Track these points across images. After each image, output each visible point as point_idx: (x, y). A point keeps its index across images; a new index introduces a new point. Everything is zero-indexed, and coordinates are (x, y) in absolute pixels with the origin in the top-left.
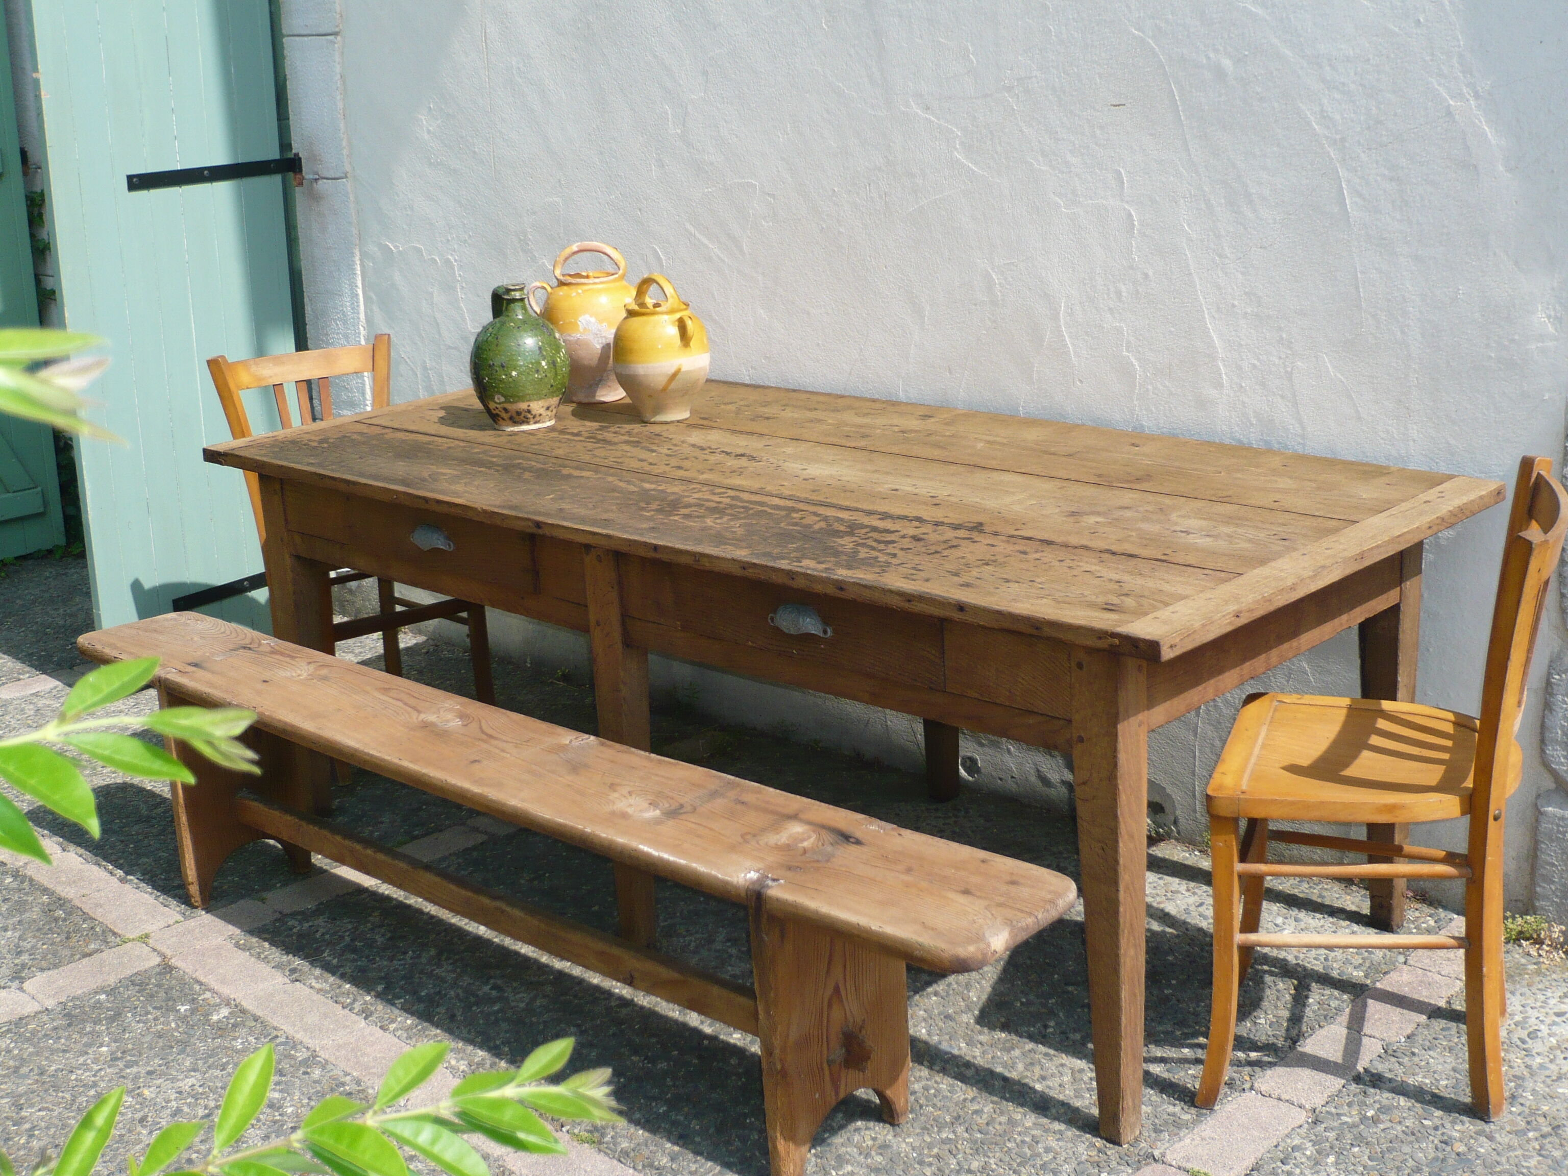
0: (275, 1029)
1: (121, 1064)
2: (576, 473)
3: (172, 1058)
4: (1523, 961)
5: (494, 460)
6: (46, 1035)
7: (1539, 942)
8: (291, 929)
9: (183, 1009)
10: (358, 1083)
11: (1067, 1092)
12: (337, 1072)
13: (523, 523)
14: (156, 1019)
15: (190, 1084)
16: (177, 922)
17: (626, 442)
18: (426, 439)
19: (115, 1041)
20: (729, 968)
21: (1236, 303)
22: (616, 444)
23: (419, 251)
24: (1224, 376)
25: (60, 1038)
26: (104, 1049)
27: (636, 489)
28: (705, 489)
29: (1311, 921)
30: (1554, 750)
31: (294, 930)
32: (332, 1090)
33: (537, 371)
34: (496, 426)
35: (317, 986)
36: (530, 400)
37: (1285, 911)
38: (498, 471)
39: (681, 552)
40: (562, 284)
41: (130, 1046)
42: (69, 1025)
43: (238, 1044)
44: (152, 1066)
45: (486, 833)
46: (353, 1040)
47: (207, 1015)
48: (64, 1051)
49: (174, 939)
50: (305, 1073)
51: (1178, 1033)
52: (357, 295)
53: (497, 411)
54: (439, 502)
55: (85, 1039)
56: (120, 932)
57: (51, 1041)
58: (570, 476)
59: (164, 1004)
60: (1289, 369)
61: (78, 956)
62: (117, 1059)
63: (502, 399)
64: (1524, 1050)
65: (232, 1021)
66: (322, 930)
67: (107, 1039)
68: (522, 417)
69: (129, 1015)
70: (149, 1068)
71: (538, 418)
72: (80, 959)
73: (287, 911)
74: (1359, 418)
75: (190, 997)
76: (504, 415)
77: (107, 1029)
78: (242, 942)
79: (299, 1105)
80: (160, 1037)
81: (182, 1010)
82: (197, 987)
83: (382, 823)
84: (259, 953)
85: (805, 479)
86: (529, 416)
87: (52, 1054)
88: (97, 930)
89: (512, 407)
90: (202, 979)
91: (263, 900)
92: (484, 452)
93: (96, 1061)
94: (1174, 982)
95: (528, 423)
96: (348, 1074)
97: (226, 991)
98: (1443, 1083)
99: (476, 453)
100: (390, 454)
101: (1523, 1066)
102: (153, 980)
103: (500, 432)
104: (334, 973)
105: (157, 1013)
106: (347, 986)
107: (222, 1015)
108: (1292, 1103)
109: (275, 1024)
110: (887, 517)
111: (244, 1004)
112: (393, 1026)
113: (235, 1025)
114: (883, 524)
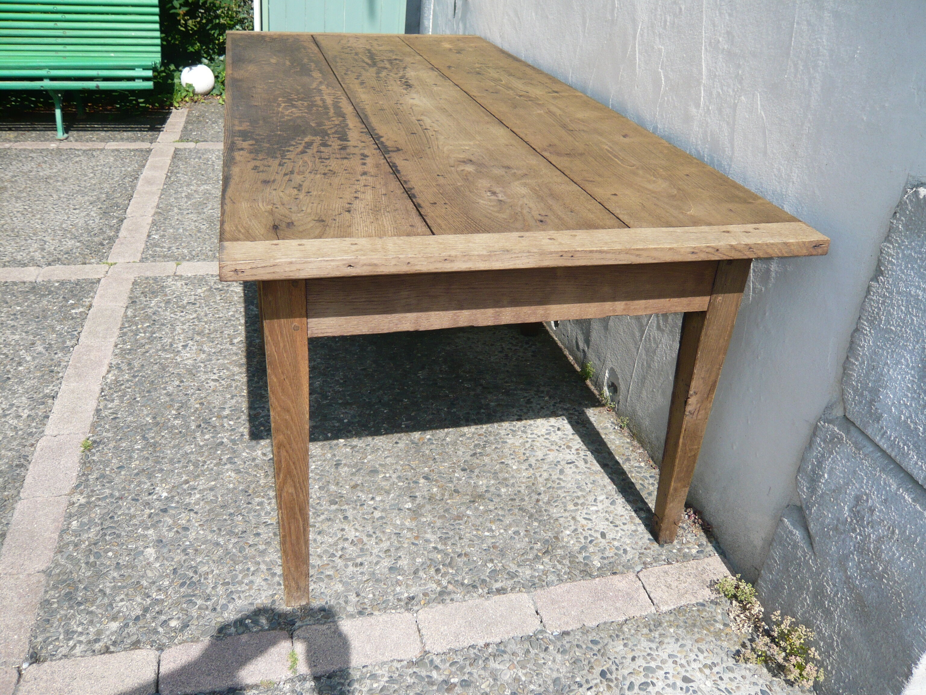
0: (82, 326)
1: (11, 318)
3: (30, 323)
6: (13, 293)
7: (744, 609)
9: (71, 302)
10: (64, 367)
12: (66, 359)
14: (55, 302)
21: (721, 39)
25: (15, 296)
26: (19, 308)
31: (165, 283)
35: (129, 313)
41: (28, 311)
42: (28, 292)
43: (59, 327)
44: (19, 323)
46: (97, 346)
47: (74, 309)
48: (7, 303)
49: (121, 269)
50: (56, 353)
55: (21, 301)
56: (109, 259)
57: (10, 297)
59: (70, 296)
61: (80, 263)
62: (15, 315)
65: (75, 316)
66: (173, 288)
67: (27, 304)
69: (50, 296)
70: (16, 324)
72: (79, 265)
73: (178, 274)
74: (765, 153)
75: (82, 298)
77: (34, 299)
78: (139, 281)
80: (43, 311)
82: (91, 294)
88: (105, 254)
90: (98, 291)
91: (179, 265)
96: (68, 361)
97: (97, 301)
102: (84, 285)
104: (144, 310)
105: (60, 300)
106: (137, 318)
107: (76, 311)
108: (421, 639)
109: (85, 324)
110: (367, 132)
111: (92, 309)
112: (121, 346)
113: (73, 318)
114: (355, 135)
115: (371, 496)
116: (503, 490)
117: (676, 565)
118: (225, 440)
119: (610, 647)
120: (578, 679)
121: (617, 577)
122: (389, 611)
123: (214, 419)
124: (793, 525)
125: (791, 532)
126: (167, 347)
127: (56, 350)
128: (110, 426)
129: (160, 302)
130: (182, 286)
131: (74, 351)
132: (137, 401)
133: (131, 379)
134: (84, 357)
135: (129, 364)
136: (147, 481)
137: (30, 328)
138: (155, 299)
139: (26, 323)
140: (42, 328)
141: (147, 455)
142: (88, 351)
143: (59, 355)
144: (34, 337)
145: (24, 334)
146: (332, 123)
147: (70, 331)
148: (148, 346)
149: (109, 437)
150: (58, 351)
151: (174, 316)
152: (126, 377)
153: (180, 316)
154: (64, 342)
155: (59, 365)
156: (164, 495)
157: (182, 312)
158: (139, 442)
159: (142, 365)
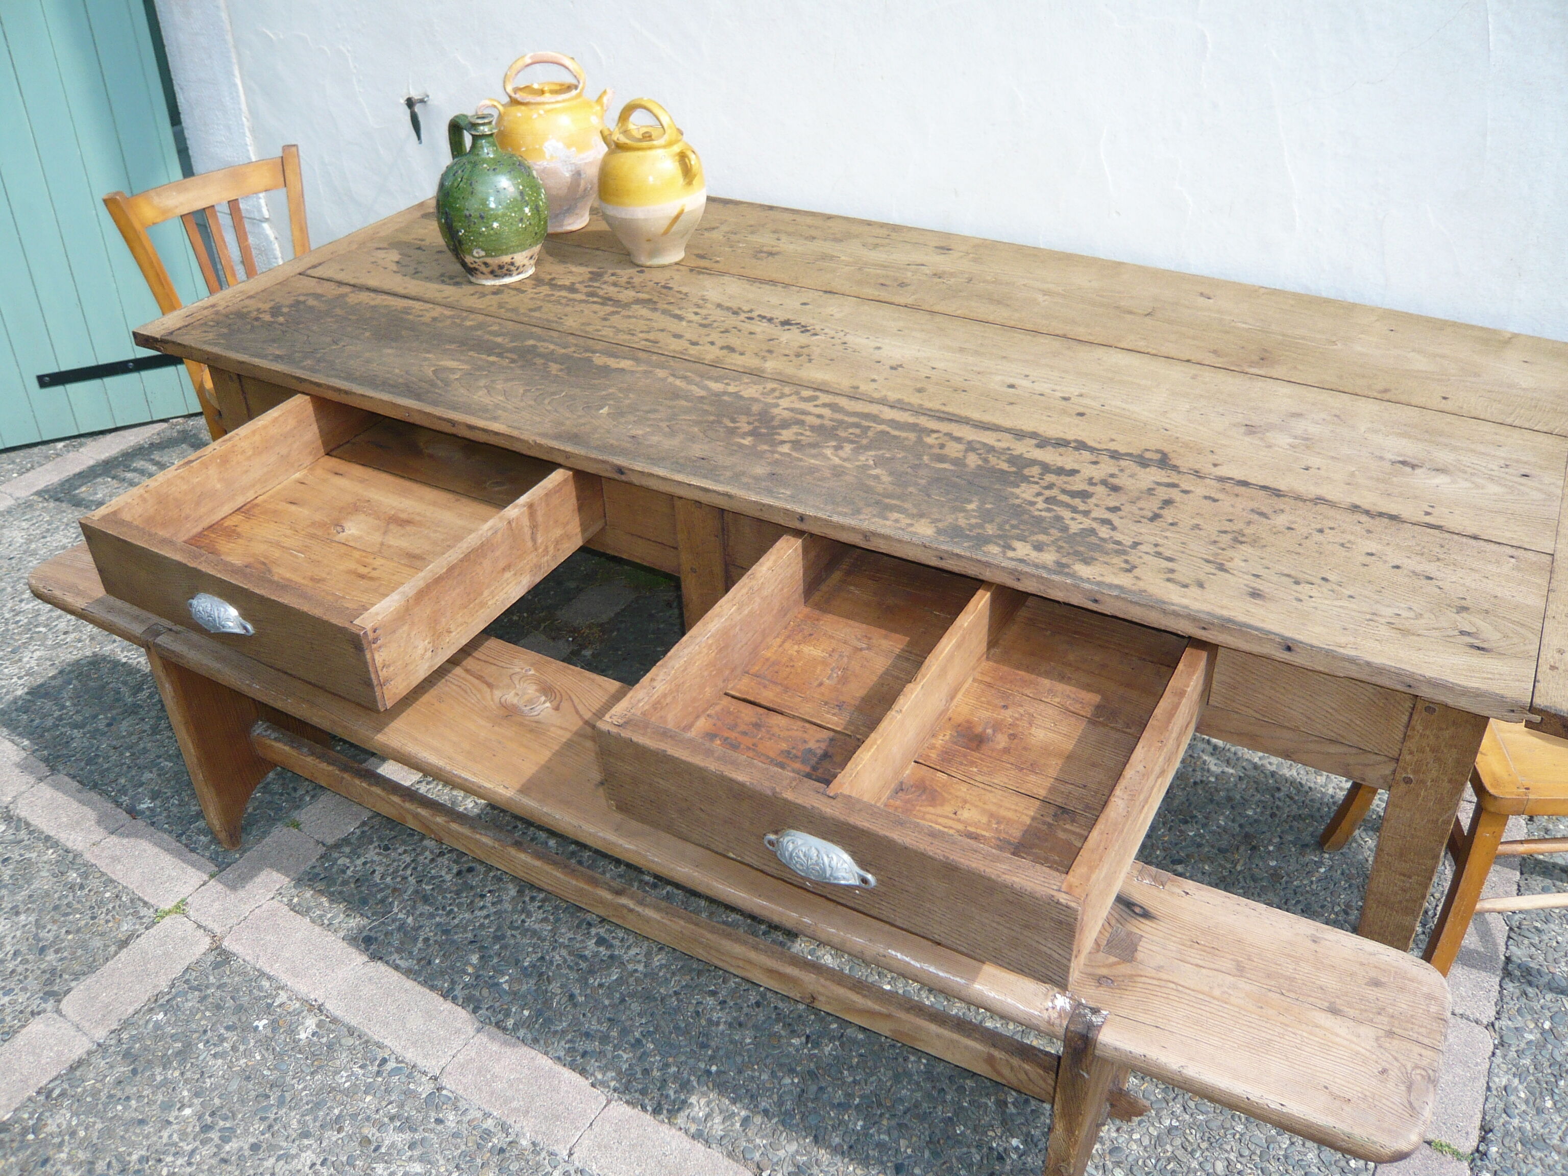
0: (380, 1046)
1: (214, 1135)
2: (613, 363)
3: (273, 1116)
5: (499, 340)
6: (110, 1096)
8: (344, 872)
9: (261, 1024)
10: (504, 1128)
12: (474, 1114)
13: (598, 466)
14: (234, 1048)
15: (309, 1163)
16: (212, 875)
17: (638, 301)
18: (401, 303)
19: (197, 1095)
22: (627, 306)
23: (304, 40)
25: (128, 1098)
26: (187, 1112)
27: (703, 393)
28: (787, 390)
31: (349, 872)
33: (521, 220)
34: (473, 279)
35: (403, 964)
36: (514, 252)
38: (513, 361)
40: (514, 102)
41: (217, 1101)
42: (134, 1072)
43: (342, 1079)
44: (253, 1134)
46: (473, 1054)
47: (292, 1031)
48: (142, 1122)
49: (217, 905)
50: (439, 1121)
52: (235, 85)
53: (475, 265)
54: (471, 427)
55: (160, 1097)
56: (151, 901)
57: (119, 1108)
58: (605, 371)
59: (235, 1019)
60: (1380, 217)
61: (113, 949)
62: (206, 1128)
63: (483, 253)
65: (324, 1040)
66: (379, 870)
67: (185, 1093)
68: (504, 270)
69: (201, 1046)
70: (252, 1140)
71: (521, 269)
72: (116, 953)
73: (330, 841)
74: (1457, 273)
75: (263, 1003)
76: (483, 268)
77: (182, 1074)
78: (295, 900)
80: (248, 1078)
81: (261, 1028)
82: (266, 984)
84: (321, 916)
85: (892, 368)
86: (512, 268)
87: (127, 1131)
88: (124, 899)
89: (493, 261)
90: (267, 970)
91: (297, 825)
92: (480, 326)
93: (183, 1135)
95: (511, 275)
96: (487, 1115)
97: (302, 988)
99: (472, 328)
100: (367, 334)
102: (212, 979)
103: (479, 289)
104: (416, 939)
105: (232, 1036)
106: (437, 961)
107: (310, 1031)
108: (1468, 1019)
109: (376, 1038)
110: (1043, 442)
111: (331, 1006)
112: (510, 1023)
113: (330, 1046)
114: (1048, 456)
126: (583, 965)
127: (427, 1117)
128: (762, 1137)
129: (414, 907)
130: (387, 856)
131: (460, 1092)
132: (719, 1072)
133: (638, 1054)
134: (497, 1086)
135: (587, 1035)
136: (965, 1150)
137: (294, 1124)
138: (395, 910)
139: (266, 1123)
140: (318, 1106)
141: (893, 1123)
142: (480, 1071)
143: (451, 1118)
144: (339, 1130)
145: (306, 1142)
146: (954, 450)
147: (375, 1068)
148: (555, 987)
149: (797, 1151)
150: (433, 1115)
151: (485, 912)
152: (625, 1056)
153: (493, 904)
154: (410, 1094)
155: (488, 1134)
156: (1015, 1142)
157: (483, 896)
158: (846, 1117)
159: (610, 1020)
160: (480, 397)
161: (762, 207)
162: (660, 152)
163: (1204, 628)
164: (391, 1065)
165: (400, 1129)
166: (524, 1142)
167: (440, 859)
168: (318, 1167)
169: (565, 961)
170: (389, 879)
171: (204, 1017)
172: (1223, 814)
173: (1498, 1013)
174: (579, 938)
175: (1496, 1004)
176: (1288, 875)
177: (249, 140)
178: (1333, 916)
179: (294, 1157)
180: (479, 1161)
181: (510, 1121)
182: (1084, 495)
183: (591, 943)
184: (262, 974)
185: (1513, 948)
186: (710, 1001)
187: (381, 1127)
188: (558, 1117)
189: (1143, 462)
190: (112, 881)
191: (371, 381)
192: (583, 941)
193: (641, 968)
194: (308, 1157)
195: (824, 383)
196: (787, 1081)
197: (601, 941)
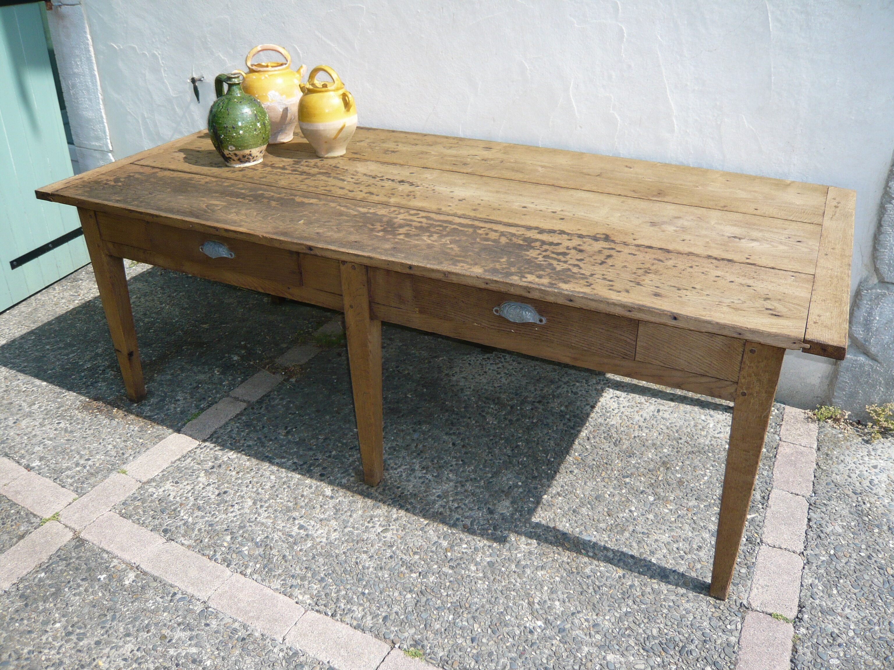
0: (171, 586)
1: (74, 637)
2: (306, 201)
3: (109, 626)
4: (834, 432)
5: (243, 191)
6: (12, 619)
7: (836, 420)
8: (152, 496)
9: (102, 577)
10: (245, 627)
11: (671, 561)
12: (227, 620)
13: (298, 247)
14: (86, 590)
15: (130, 650)
16: (75, 500)
17: (320, 173)
19: (64, 616)
20: (434, 491)
21: (689, 84)
22: (314, 175)
23: (134, 48)
24: (676, 126)
25: (22, 619)
26: (58, 625)
27: (356, 213)
28: (402, 211)
29: (718, 416)
30: (857, 327)
31: (155, 496)
32: (230, 637)
33: (255, 130)
34: (228, 164)
35: (186, 542)
36: (251, 148)
37: (702, 411)
38: (251, 201)
39: (433, 270)
40: (252, 71)
41: (75, 619)
42: (26, 605)
43: (150, 605)
44: (97, 636)
45: (244, 401)
46: (227, 589)
47: (120, 580)
48: (30, 632)
49: (77, 515)
50: (207, 625)
51: (702, 506)
52: (95, 75)
53: (230, 156)
54: (227, 230)
55: (42, 618)
56: (38, 514)
57: (17, 624)
58: (302, 204)
59: (87, 574)
60: (719, 123)
61: (15, 540)
62: (69, 634)
63: (234, 148)
64: (875, 494)
65: (140, 584)
66: (173, 494)
67: (57, 615)
68: (246, 158)
69: (66, 589)
70: (96, 639)
71: (255, 159)
72: (17, 542)
73: (144, 480)
74: (761, 151)
75: (104, 566)
76: (234, 157)
77: (55, 605)
78: (123, 511)
79: (213, 657)
80: (94, 606)
81: (102, 579)
82: (105, 556)
83: (179, 400)
84: (138, 519)
85: (460, 200)
86: (251, 157)
87: (21, 637)
88: (22, 513)
89: (240, 153)
90: (106, 548)
91: (124, 472)
92: (232, 185)
93: (55, 638)
94: (677, 468)
95: (249, 162)
96: (235, 621)
97: (127, 557)
98: (853, 524)
99: (228, 186)
101: (881, 505)
102: (74, 554)
103: (232, 169)
104: (193, 530)
105: (85, 584)
106: (206, 540)
107: (131, 580)
108: (789, 551)
109: (170, 582)
110: (542, 231)
111: (143, 566)
112: (249, 571)
113: (143, 588)
114: (545, 237)
115: (627, 511)
116: (665, 450)
117: (783, 423)
118: (488, 559)
119: (835, 481)
120: (854, 505)
121: (780, 449)
122: (755, 554)
123: (449, 554)
124: (855, 356)
125: (856, 360)
126: (291, 540)
127: (200, 622)
128: (395, 626)
129: (192, 513)
130: (177, 487)
131: (219, 609)
132: (369, 594)
133: (323, 585)
134: (241, 605)
135: (293, 576)
136: (511, 628)
137: (121, 630)
138: (182, 514)
139: (105, 630)
140: (135, 619)
141: (470, 616)
142: (231, 598)
143: (214, 624)
144: (148, 632)
145: (128, 639)
146: (493, 236)
147: (170, 598)
148: (274, 552)
149: (415, 633)
150: (203, 622)
151: (234, 514)
152: (315, 587)
153: (239, 510)
154: (189, 611)
155: (235, 630)
156: (539, 623)
157: (232, 506)
158: (443, 614)
159: (306, 568)
160: (233, 216)
161: (389, 131)
162: (331, 93)
163: (630, 311)
164: (179, 596)
165: (184, 630)
166: (257, 634)
167: (208, 487)
168: (135, 652)
169: (280, 538)
170: (178, 498)
171: (69, 574)
172: (651, 452)
173: (805, 547)
174: (288, 526)
175: (804, 543)
176: (687, 481)
177: (102, 106)
178: (713, 501)
179: (121, 647)
180: (230, 645)
181: (248, 623)
182: (564, 254)
183: (296, 529)
184: (104, 550)
185: (812, 514)
186: (364, 556)
187: (172, 629)
188: (276, 620)
189: (595, 239)
190: (15, 504)
191: (171, 211)
192: (291, 527)
193: (324, 540)
194: (129, 647)
195: (422, 207)
196: (409, 596)
197: (301, 527)
